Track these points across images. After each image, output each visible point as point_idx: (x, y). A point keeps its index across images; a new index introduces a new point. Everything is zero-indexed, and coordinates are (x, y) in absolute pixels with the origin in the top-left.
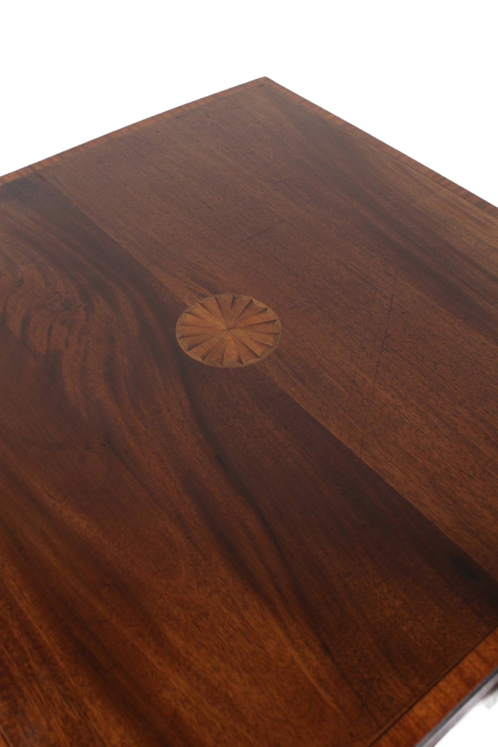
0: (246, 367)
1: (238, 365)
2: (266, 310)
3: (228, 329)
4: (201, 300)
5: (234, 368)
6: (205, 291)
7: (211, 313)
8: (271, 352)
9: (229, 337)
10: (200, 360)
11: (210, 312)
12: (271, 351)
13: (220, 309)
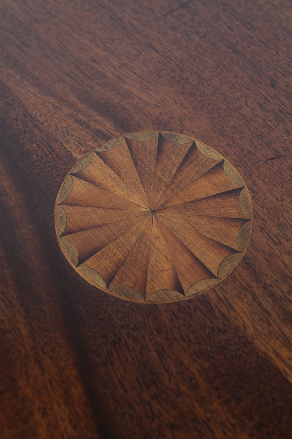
0: (190, 301)
1: (176, 296)
2: (221, 164)
3: (153, 212)
4: (100, 146)
5: (168, 304)
6: (108, 126)
7: (120, 176)
8: (236, 263)
9: (155, 230)
10: (101, 285)
11: (117, 172)
12: (237, 259)
13: (136, 164)
